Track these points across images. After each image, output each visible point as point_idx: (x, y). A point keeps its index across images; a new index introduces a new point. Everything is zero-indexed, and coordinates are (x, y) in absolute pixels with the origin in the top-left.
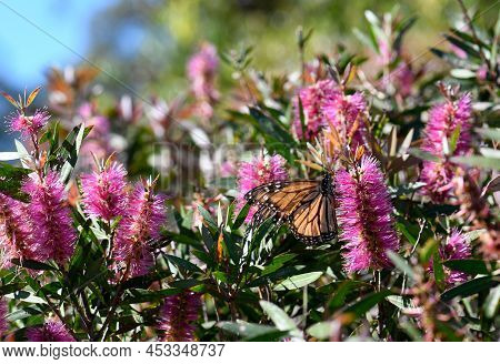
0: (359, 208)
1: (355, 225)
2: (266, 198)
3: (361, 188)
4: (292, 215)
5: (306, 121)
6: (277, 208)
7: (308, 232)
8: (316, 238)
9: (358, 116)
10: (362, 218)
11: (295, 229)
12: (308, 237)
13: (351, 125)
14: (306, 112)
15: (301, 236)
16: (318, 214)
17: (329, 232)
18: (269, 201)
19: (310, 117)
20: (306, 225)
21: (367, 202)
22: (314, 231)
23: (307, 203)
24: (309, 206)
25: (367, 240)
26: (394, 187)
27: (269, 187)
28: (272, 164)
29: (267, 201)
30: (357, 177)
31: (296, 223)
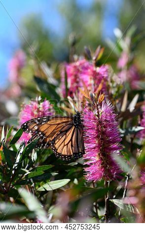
0: (98, 137)
1: (94, 148)
2: (36, 128)
3: (100, 123)
4: (54, 140)
5: (69, 86)
6: (44, 135)
7: (64, 152)
8: (70, 156)
9: (103, 81)
10: (99, 144)
11: (56, 150)
12: (65, 156)
13: (98, 86)
14: (69, 81)
15: (60, 154)
16: (71, 140)
17: (79, 153)
18: (38, 130)
19: (72, 84)
20: (63, 147)
21: (104, 133)
22: (68, 151)
23: (64, 132)
24: (66, 134)
25: (101, 159)
26: (123, 129)
27: (39, 121)
28: (44, 106)
29: (37, 130)
30: (98, 116)
31: (57, 146)
